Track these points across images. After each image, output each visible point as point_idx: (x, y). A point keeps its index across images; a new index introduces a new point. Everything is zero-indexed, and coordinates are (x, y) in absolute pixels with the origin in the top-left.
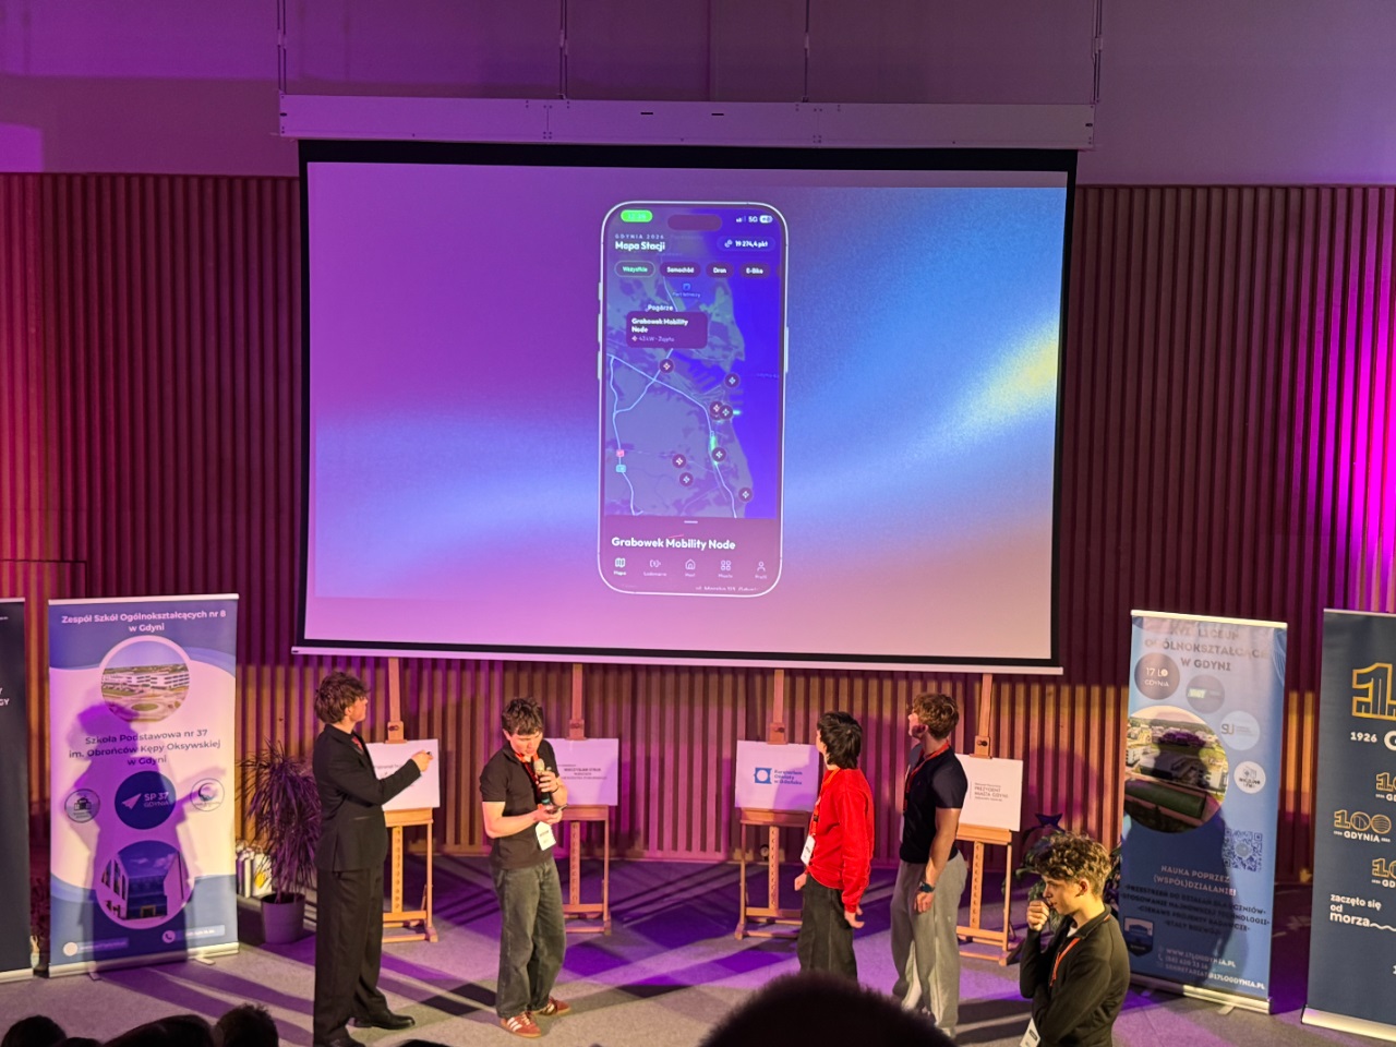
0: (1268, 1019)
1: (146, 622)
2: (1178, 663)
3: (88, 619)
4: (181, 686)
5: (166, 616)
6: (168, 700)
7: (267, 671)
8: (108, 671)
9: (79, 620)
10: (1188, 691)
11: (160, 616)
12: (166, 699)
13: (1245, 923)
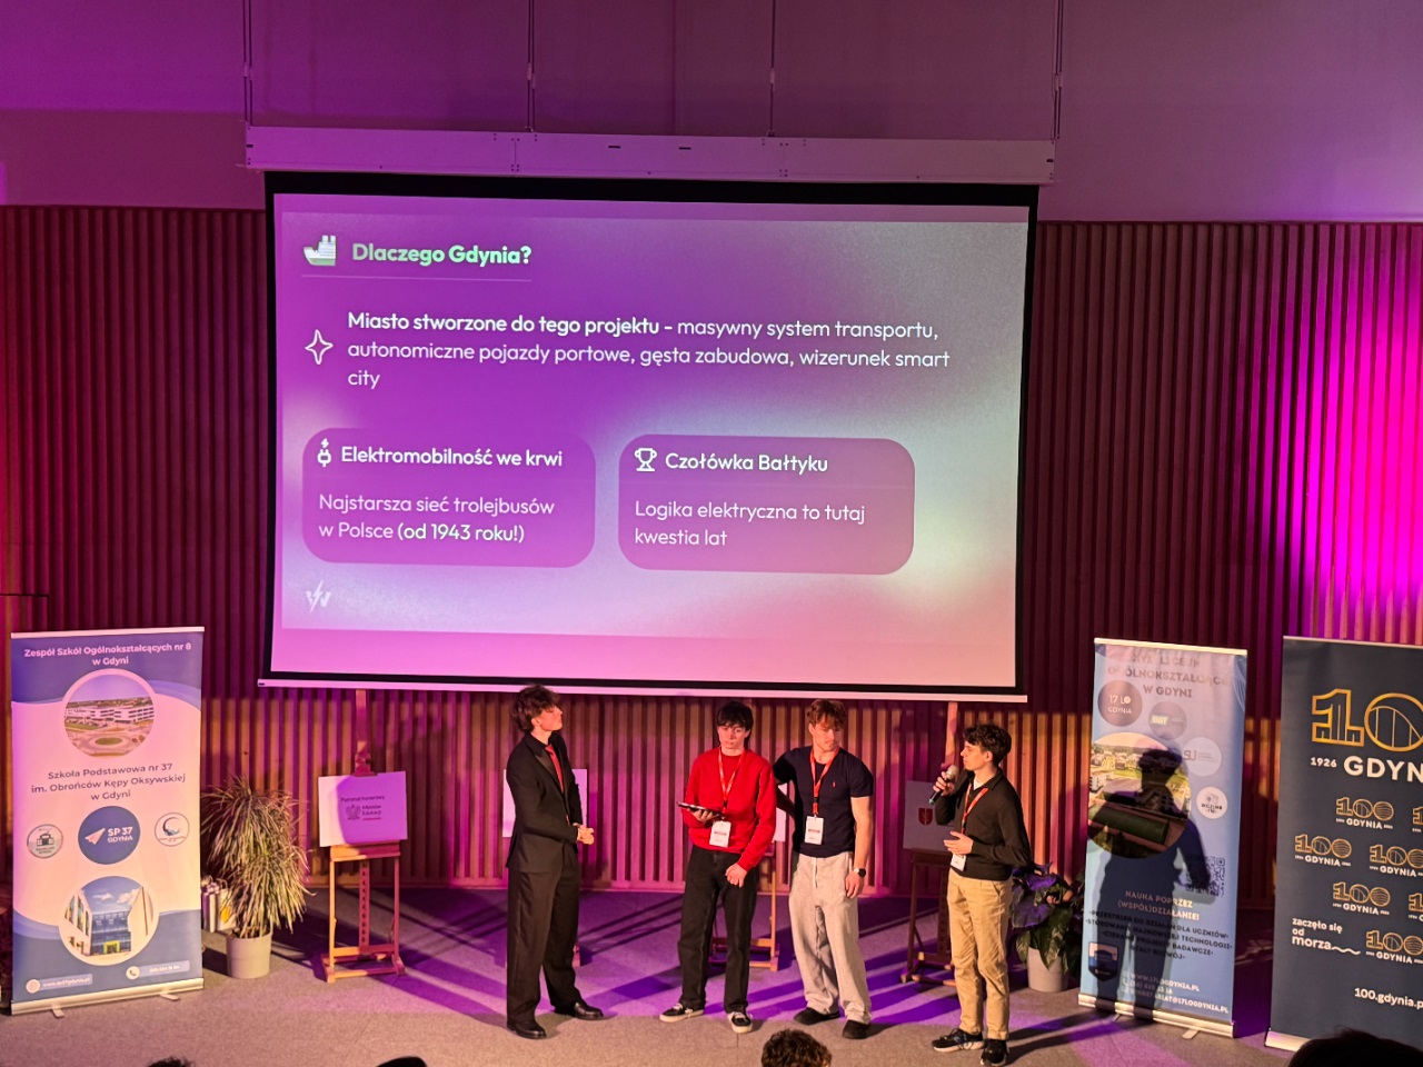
0: (1232, 1042)
1: (110, 656)
2: (1142, 691)
3: (51, 652)
4: (147, 719)
5: (130, 649)
6: (131, 734)
7: (232, 704)
8: (70, 705)
9: (41, 654)
10: (1150, 718)
11: (124, 650)
12: (129, 732)
13: (1208, 947)
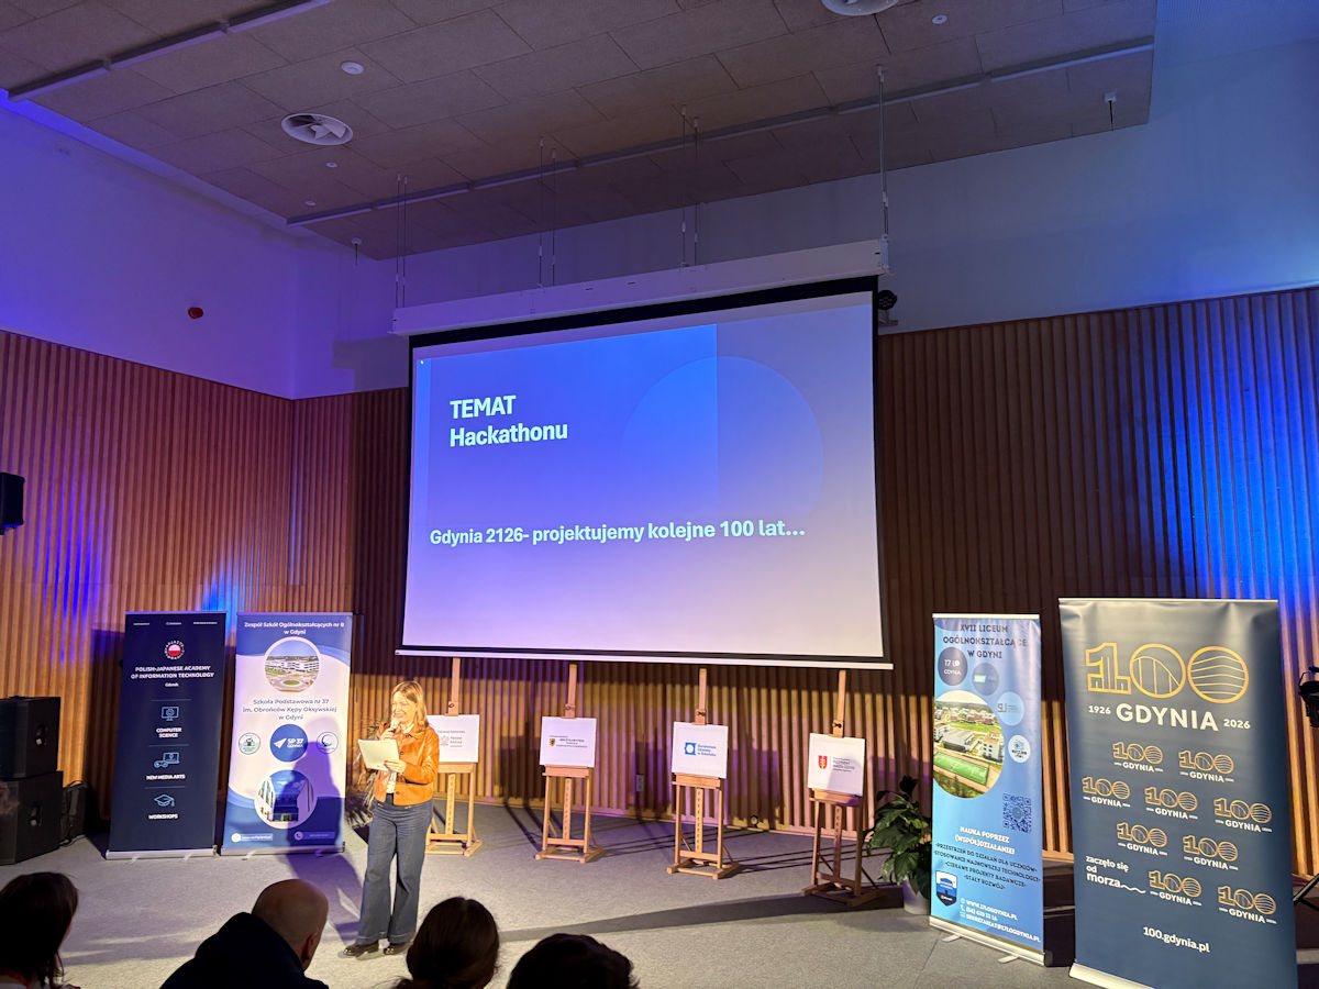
1: (294, 628)
2: (967, 655)
3: (260, 624)
4: (315, 670)
5: (307, 625)
8: (270, 658)
9: (254, 625)
10: (974, 677)
11: (304, 625)
12: (304, 678)
13: (1021, 879)
